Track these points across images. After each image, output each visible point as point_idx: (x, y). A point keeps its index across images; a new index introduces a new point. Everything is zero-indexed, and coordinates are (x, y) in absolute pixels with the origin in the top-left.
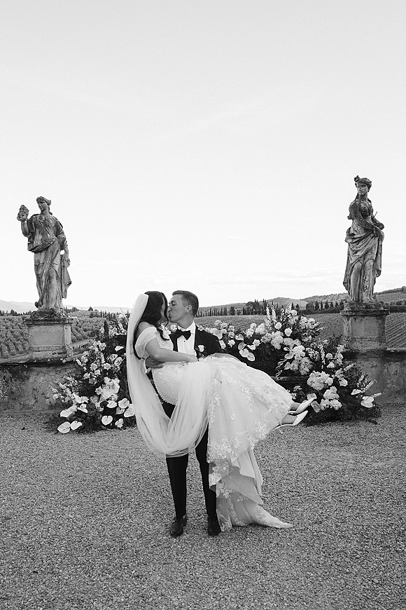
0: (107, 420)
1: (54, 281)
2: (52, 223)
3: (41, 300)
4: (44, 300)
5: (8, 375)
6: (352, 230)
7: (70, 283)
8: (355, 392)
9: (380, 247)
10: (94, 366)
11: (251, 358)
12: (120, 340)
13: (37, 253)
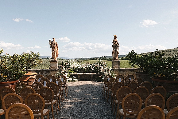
1: (55, 54)
2: (55, 43)
5: (46, 72)
7: (58, 54)
8: (112, 76)
9: (119, 48)
10: (63, 70)
11: (93, 69)
12: (68, 66)
13: (52, 49)
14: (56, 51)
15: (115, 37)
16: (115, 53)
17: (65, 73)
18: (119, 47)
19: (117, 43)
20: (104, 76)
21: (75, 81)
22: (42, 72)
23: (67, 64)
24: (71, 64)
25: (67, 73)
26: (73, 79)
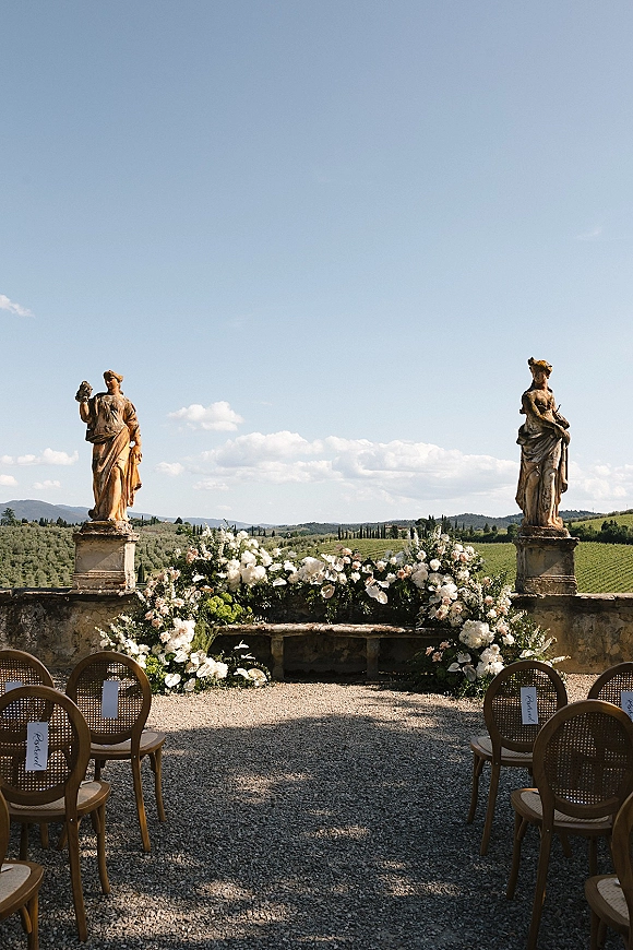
0: (172, 680)
1: (118, 483)
2: (121, 406)
3: (97, 507)
4: (101, 508)
5: (41, 610)
6: (526, 428)
7: (139, 486)
8: (526, 654)
9: (564, 453)
10: (161, 601)
11: (382, 599)
12: (201, 567)
13: (97, 444)
14: (123, 463)
15: (540, 370)
16: (540, 488)
17: (177, 621)
18: (566, 441)
19: (550, 417)
20: (464, 648)
21: (249, 684)
22: (17, 610)
23: (193, 557)
24: (228, 553)
25: (190, 625)
26: (231, 670)
